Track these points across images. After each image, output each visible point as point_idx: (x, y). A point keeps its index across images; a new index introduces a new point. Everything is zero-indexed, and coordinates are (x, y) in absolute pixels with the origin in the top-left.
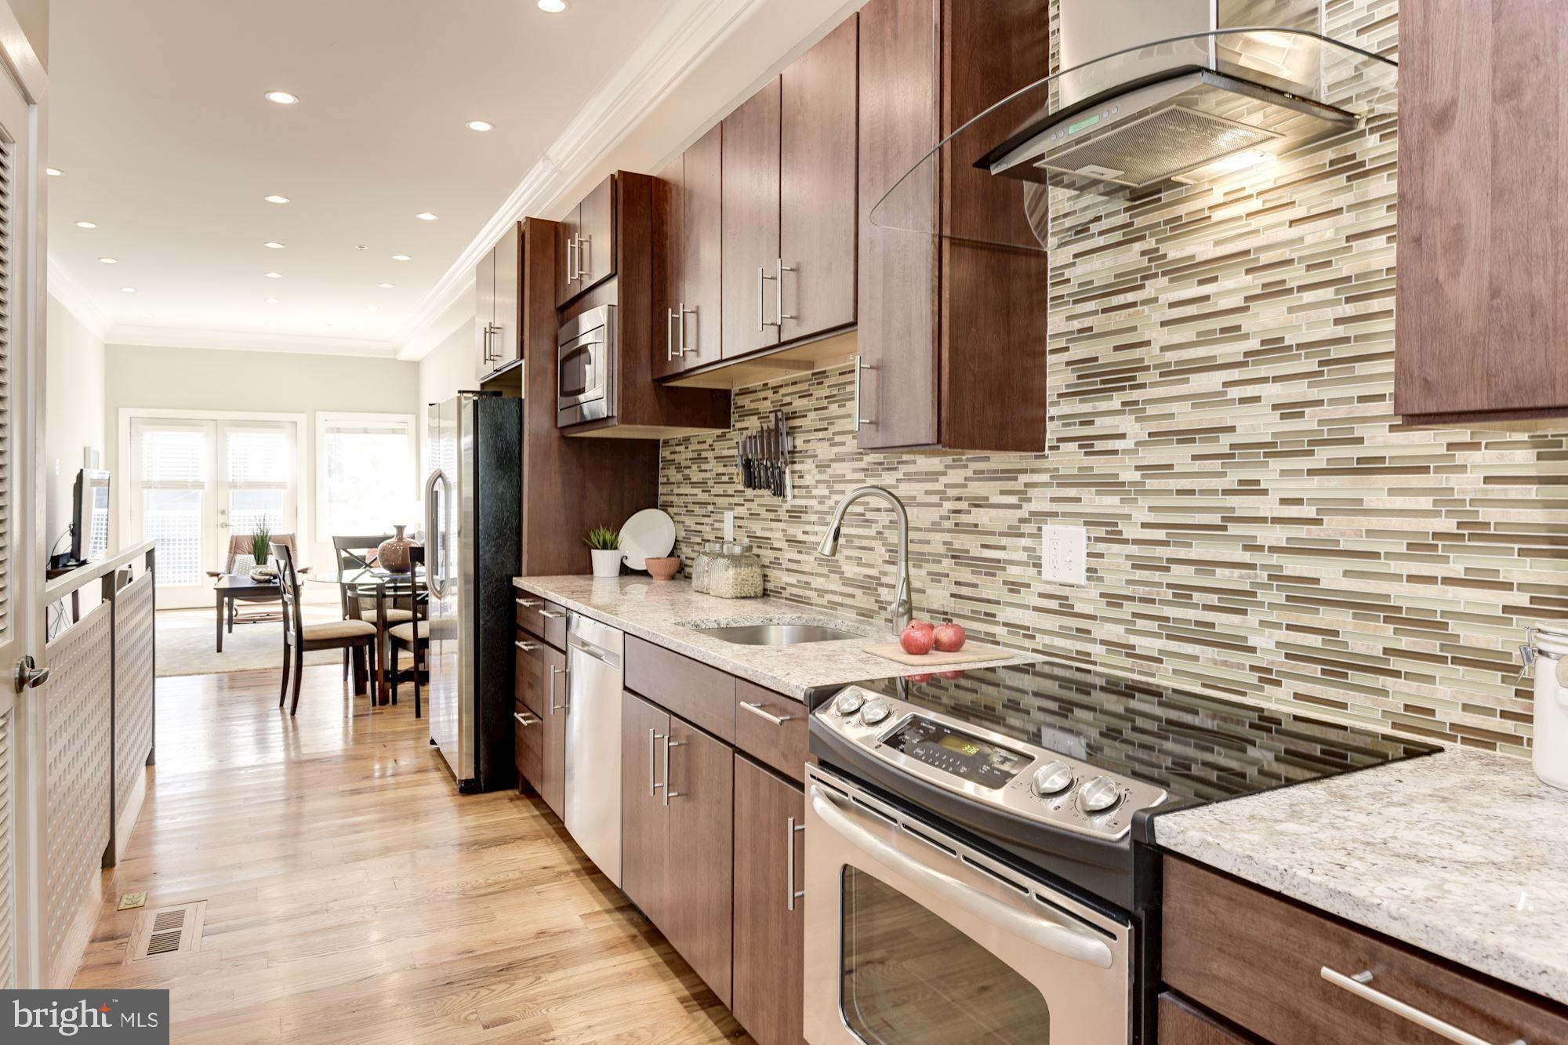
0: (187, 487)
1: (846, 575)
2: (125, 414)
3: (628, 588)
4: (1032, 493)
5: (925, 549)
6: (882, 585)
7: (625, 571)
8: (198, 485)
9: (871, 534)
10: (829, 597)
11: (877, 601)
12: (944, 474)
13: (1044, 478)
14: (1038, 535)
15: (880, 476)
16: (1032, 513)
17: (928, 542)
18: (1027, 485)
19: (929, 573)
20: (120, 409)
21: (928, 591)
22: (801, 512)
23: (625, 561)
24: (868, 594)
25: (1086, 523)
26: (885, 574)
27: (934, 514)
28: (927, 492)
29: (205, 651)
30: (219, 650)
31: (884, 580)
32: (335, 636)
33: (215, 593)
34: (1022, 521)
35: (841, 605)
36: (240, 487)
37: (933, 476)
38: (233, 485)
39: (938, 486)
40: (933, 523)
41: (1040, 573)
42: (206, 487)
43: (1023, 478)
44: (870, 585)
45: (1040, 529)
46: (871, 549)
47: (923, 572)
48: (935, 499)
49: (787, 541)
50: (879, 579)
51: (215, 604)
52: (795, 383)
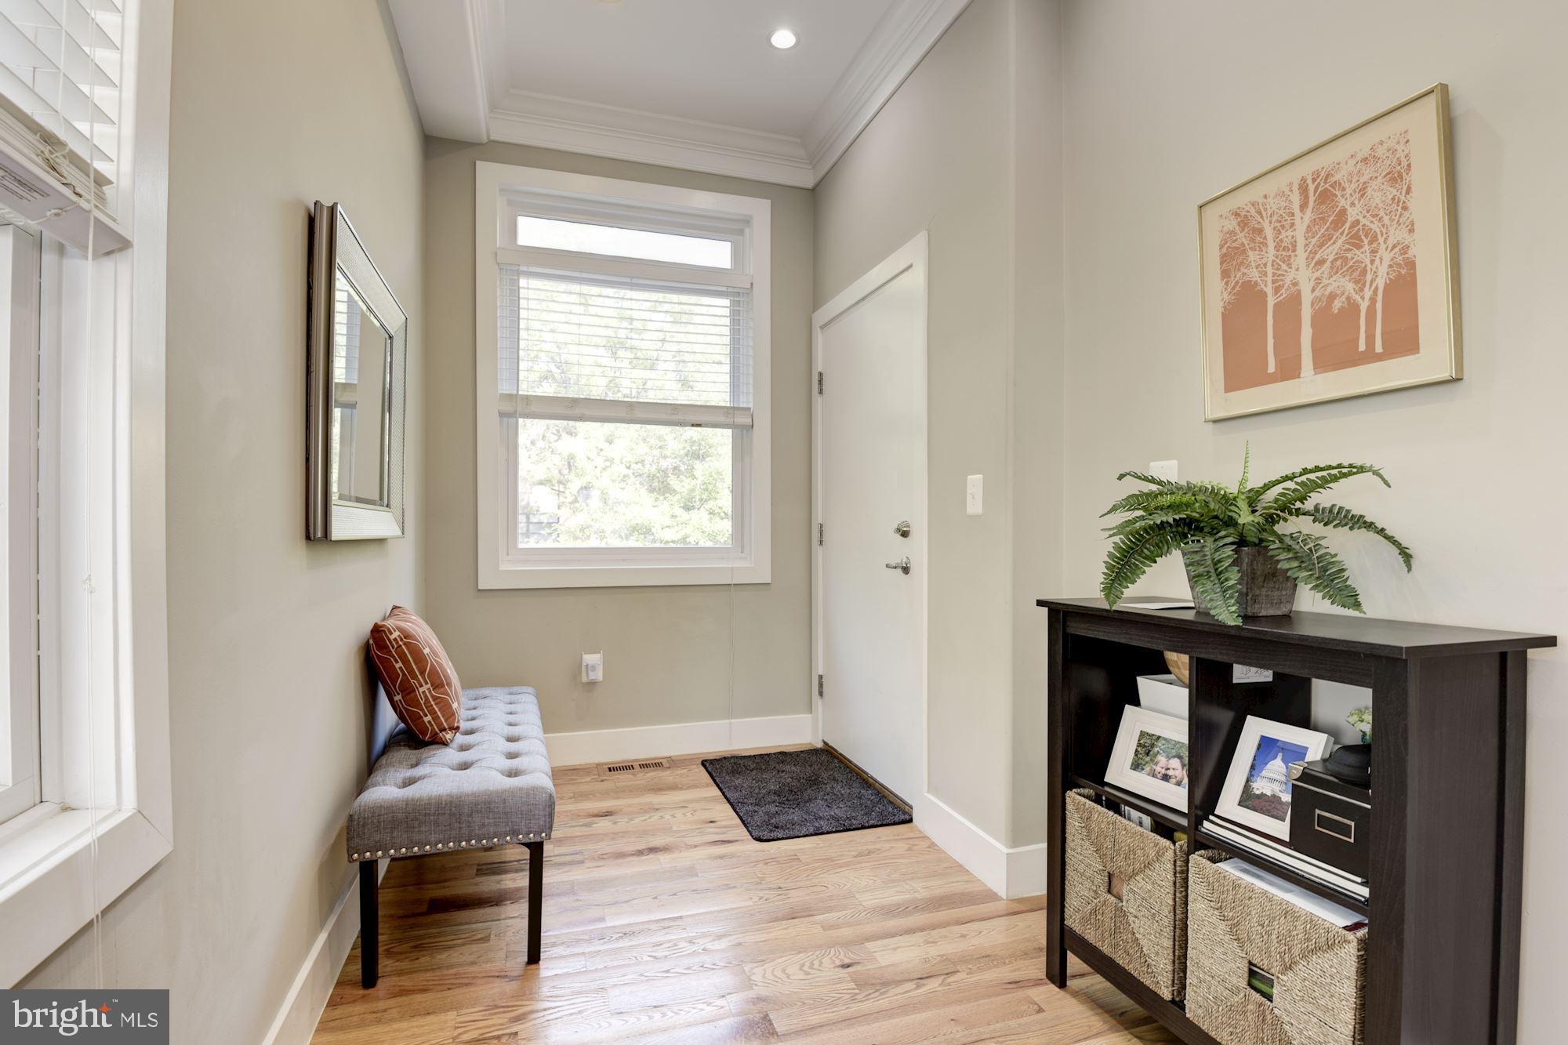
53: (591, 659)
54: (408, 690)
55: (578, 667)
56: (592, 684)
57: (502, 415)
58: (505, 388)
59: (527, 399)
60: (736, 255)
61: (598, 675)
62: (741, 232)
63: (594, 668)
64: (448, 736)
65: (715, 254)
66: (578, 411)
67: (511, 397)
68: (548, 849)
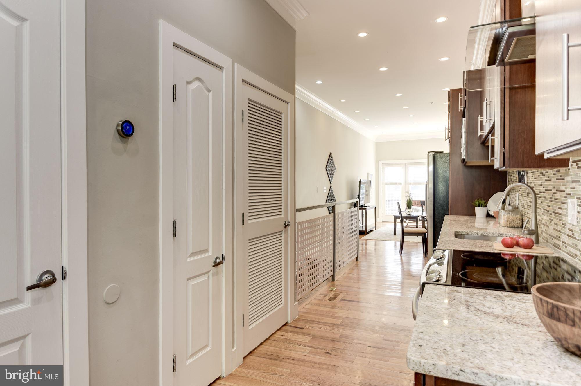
0: (397, 185)
2: (381, 162)
3: (490, 222)
7: (488, 215)
8: (400, 184)
14: (567, 203)
20: (380, 161)
23: (489, 212)
29: (392, 235)
30: (395, 235)
32: (413, 232)
33: (394, 217)
34: (565, 197)
36: (412, 184)
38: (410, 184)
42: (402, 184)
51: (394, 221)
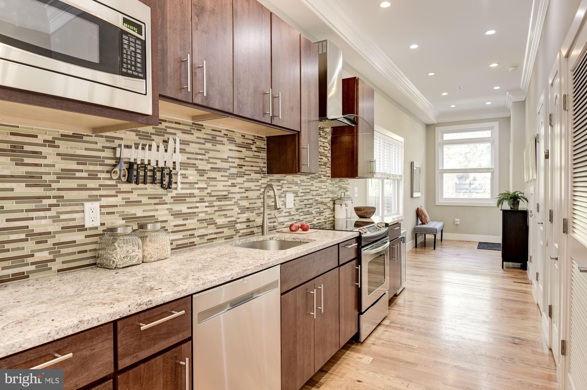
1: (218, 224)
4: (284, 186)
5: (255, 205)
6: (237, 223)
9: (232, 203)
10: (206, 238)
11: (235, 230)
12: (261, 180)
13: (285, 182)
14: (285, 197)
15: (236, 179)
16: (283, 191)
17: (255, 203)
18: (283, 184)
19: (256, 214)
21: (256, 220)
22: (185, 197)
24: (231, 229)
25: (293, 193)
26: (239, 218)
27: (258, 193)
28: (255, 186)
31: (238, 221)
34: (282, 193)
35: (216, 238)
37: (257, 180)
39: (259, 184)
40: (258, 196)
41: (285, 207)
43: (282, 182)
44: (232, 225)
45: (285, 195)
46: (233, 209)
47: (254, 214)
48: (258, 188)
49: (172, 215)
50: (236, 221)
52: (180, 124)
53: (456, 220)
54: (421, 217)
55: (454, 221)
56: (457, 225)
57: (440, 173)
58: (441, 168)
59: (445, 170)
60: (492, 134)
61: (459, 223)
62: (493, 129)
63: (457, 221)
64: (426, 223)
65: (487, 134)
66: (455, 171)
67: (441, 170)
68: (436, 235)
